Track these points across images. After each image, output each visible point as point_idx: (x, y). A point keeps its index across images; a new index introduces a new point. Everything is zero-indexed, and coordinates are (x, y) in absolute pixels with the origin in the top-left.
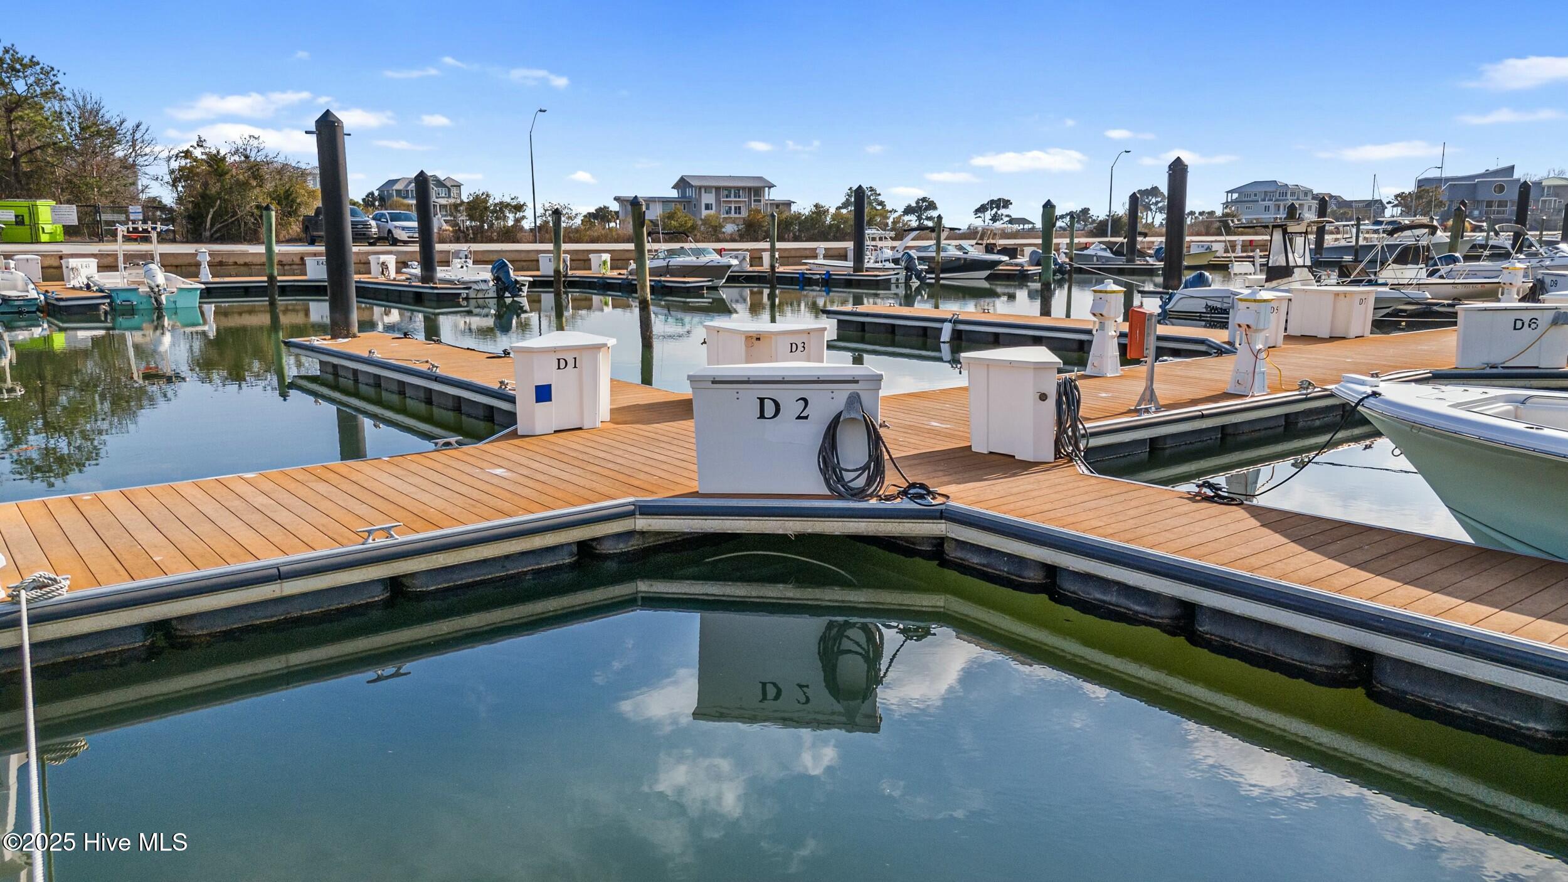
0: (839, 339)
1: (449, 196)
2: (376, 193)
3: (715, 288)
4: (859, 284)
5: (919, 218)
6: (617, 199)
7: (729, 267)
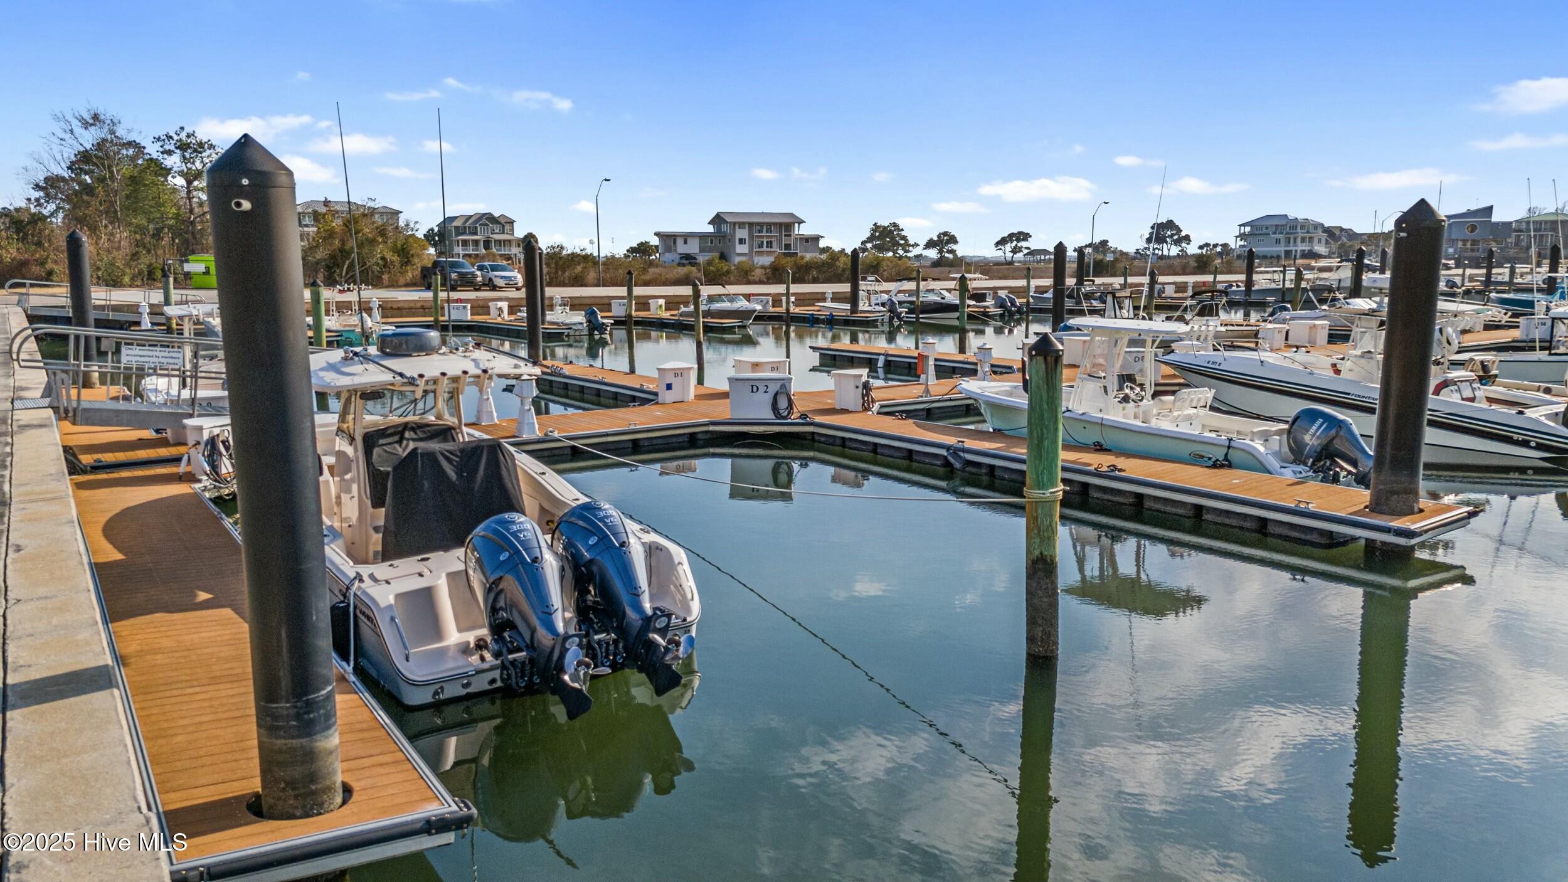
0: (821, 365)
1: (503, 233)
2: (436, 229)
3: (744, 327)
4: (855, 323)
5: (941, 252)
6: (657, 234)
7: (755, 311)
